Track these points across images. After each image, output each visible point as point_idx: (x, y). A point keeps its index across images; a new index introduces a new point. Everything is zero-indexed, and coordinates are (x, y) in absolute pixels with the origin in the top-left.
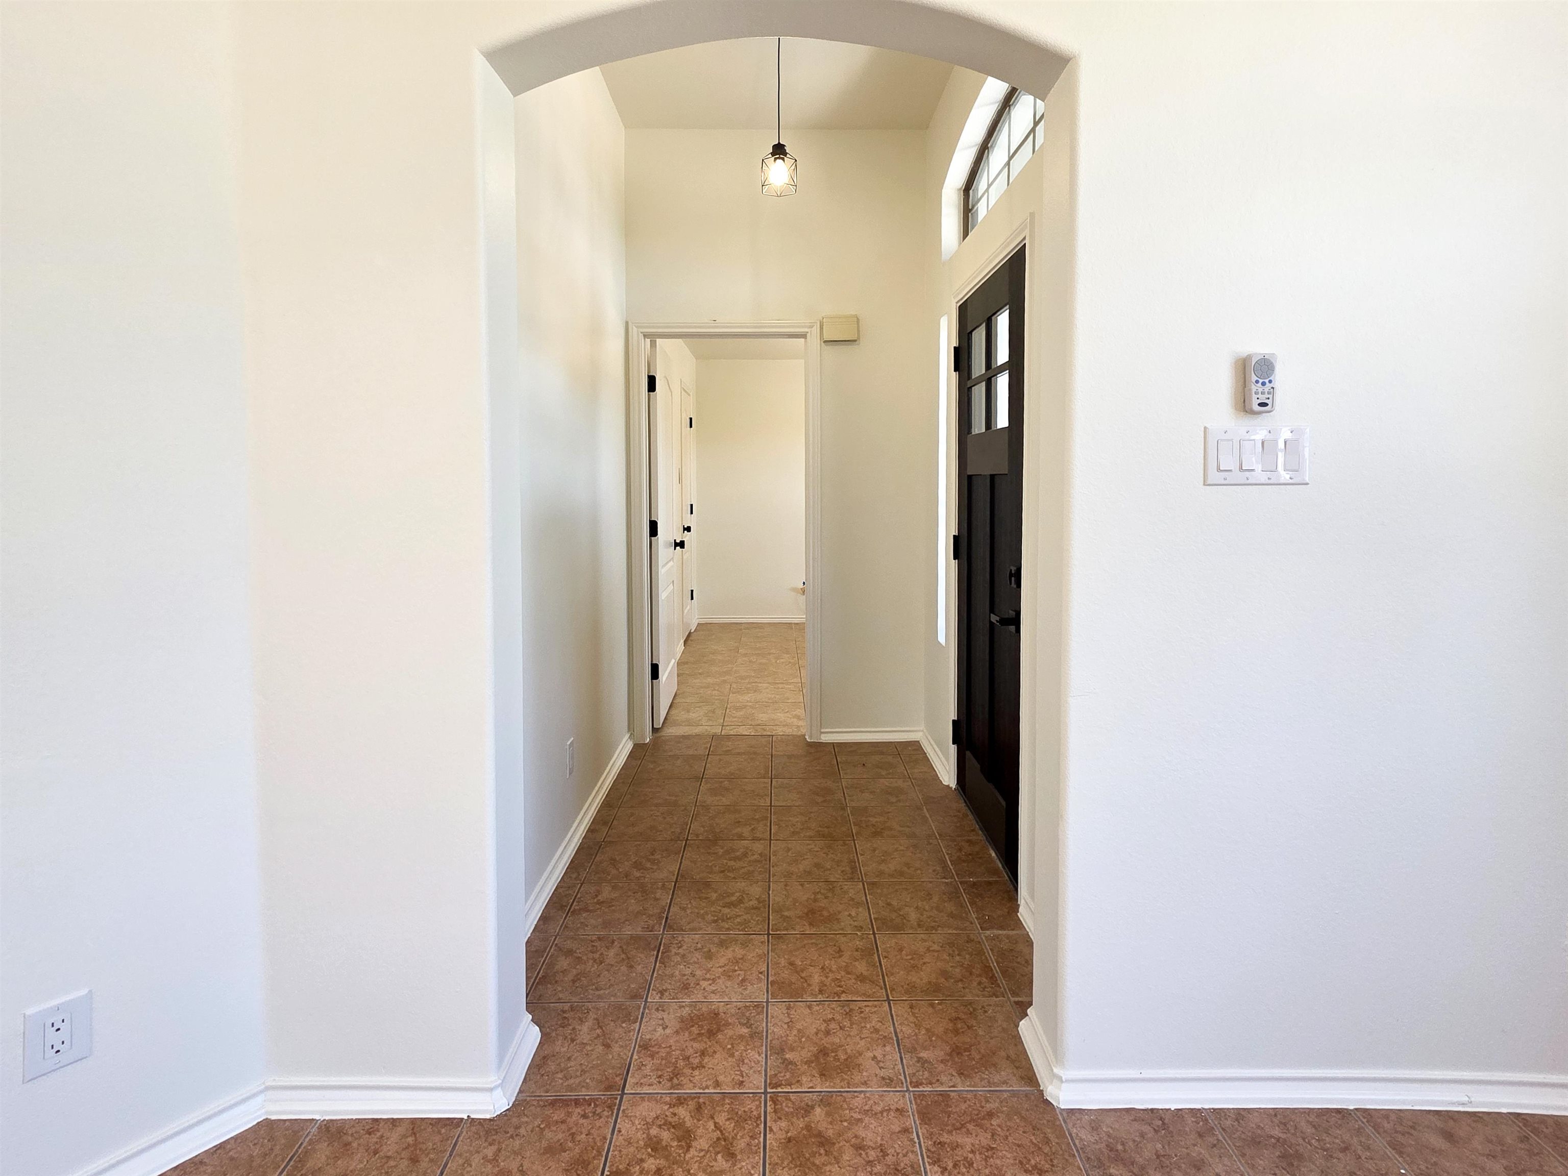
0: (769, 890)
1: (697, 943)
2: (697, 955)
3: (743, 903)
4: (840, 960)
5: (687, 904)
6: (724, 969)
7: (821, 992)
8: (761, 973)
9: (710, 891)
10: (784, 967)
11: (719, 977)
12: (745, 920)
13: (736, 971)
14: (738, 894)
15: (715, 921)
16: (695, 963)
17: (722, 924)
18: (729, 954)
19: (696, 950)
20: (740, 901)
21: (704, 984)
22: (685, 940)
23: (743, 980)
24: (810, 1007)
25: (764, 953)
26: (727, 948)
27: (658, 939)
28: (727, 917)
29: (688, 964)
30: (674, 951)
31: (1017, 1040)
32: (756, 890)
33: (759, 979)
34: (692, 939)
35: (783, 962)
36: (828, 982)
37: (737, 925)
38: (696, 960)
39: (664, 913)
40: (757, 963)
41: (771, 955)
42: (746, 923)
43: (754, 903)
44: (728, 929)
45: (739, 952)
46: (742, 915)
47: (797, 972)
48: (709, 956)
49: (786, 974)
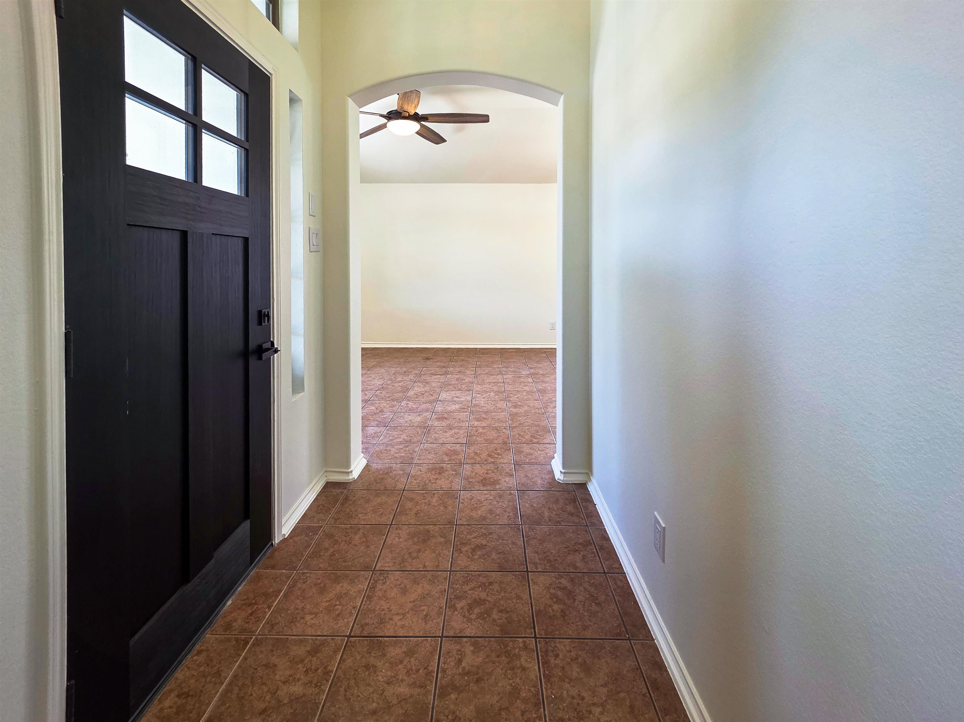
0: (452, 562)
1: (499, 519)
2: (498, 512)
3: (472, 549)
4: (418, 509)
5: (513, 547)
6: (482, 505)
7: (434, 494)
8: (462, 503)
9: (498, 561)
10: (450, 506)
11: (484, 500)
12: (471, 535)
13: (476, 504)
14: (476, 557)
15: (491, 534)
16: (498, 508)
17: (485, 532)
18: (479, 513)
19: (499, 515)
20: (474, 550)
21: (491, 498)
22: (507, 521)
23: (472, 499)
24: (441, 488)
25: (460, 513)
26: (481, 516)
27: (523, 521)
28: (483, 537)
29: (502, 507)
30: (511, 514)
31: (360, 476)
32: (462, 561)
33: (463, 500)
34: (503, 521)
35: (450, 508)
36: (430, 498)
37: (476, 531)
38: (498, 509)
39: (527, 540)
40: (464, 508)
41: (456, 512)
42: (470, 533)
43: (464, 549)
44: (481, 528)
45: (474, 514)
46: (473, 538)
47: (444, 503)
48: (491, 511)
49: (450, 502)
